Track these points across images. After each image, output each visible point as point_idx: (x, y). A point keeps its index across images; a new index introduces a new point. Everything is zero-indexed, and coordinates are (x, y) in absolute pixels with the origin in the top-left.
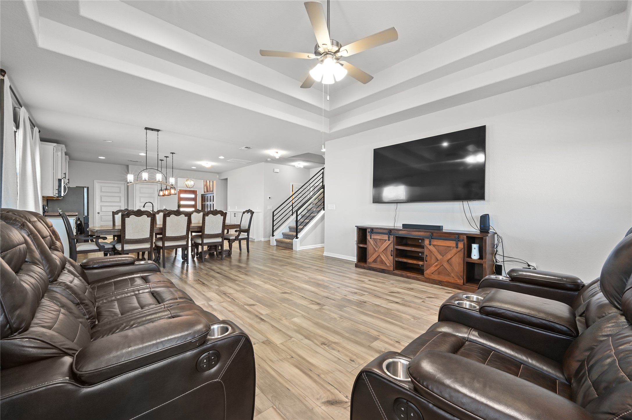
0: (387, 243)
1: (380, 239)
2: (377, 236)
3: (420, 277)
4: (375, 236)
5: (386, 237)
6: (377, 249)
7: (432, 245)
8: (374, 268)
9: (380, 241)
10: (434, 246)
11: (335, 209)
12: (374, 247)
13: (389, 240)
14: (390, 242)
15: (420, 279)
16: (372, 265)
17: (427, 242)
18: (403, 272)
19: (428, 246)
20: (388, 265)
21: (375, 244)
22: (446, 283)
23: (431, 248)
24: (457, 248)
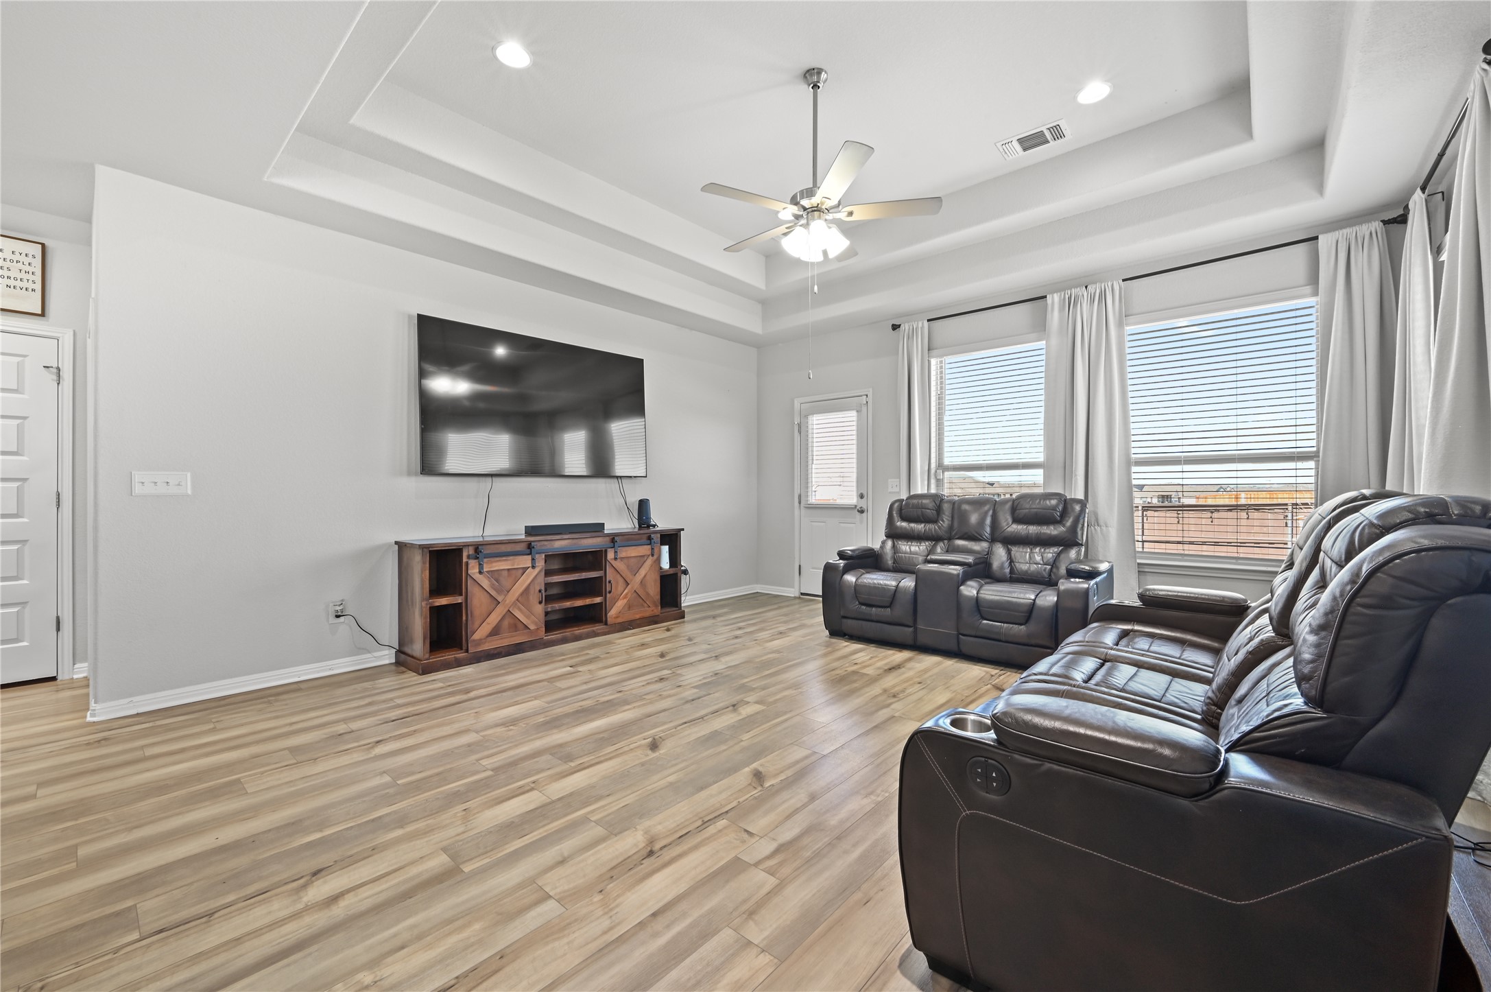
0: (531, 574)
1: (508, 570)
2: (500, 563)
3: (598, 627)
4: (494, 564)
5: (525, 561)
6: (500, 599)
7: (619, 560)
8: (492, 652)
9: (509, 575)
10: (622, 559)
11: (189, 492)
12: (493, 593)
13: (533, 567)
14: (537, 570)
15: (599, 631)
16: (487, 644)
17: (611, 555)
18: (565, 632)
19: (613, 563)
20: (532, 627)
21: (493, 585)
22: (638, 622)
23: (617, 564)
24: (653, 555)
